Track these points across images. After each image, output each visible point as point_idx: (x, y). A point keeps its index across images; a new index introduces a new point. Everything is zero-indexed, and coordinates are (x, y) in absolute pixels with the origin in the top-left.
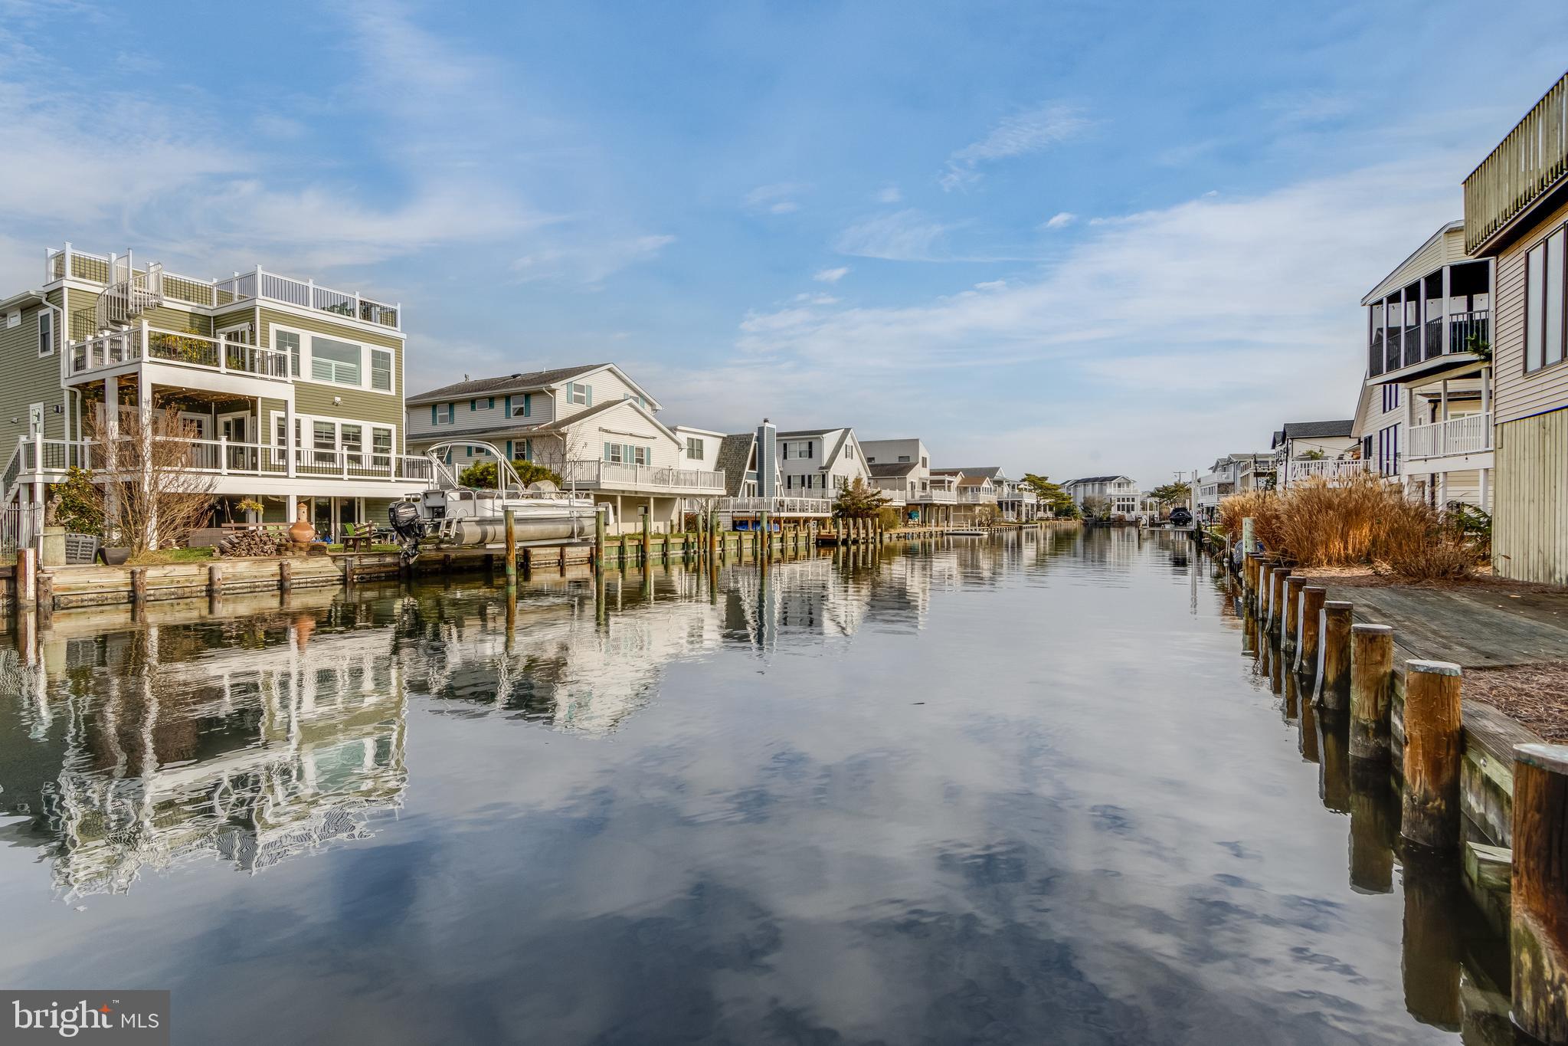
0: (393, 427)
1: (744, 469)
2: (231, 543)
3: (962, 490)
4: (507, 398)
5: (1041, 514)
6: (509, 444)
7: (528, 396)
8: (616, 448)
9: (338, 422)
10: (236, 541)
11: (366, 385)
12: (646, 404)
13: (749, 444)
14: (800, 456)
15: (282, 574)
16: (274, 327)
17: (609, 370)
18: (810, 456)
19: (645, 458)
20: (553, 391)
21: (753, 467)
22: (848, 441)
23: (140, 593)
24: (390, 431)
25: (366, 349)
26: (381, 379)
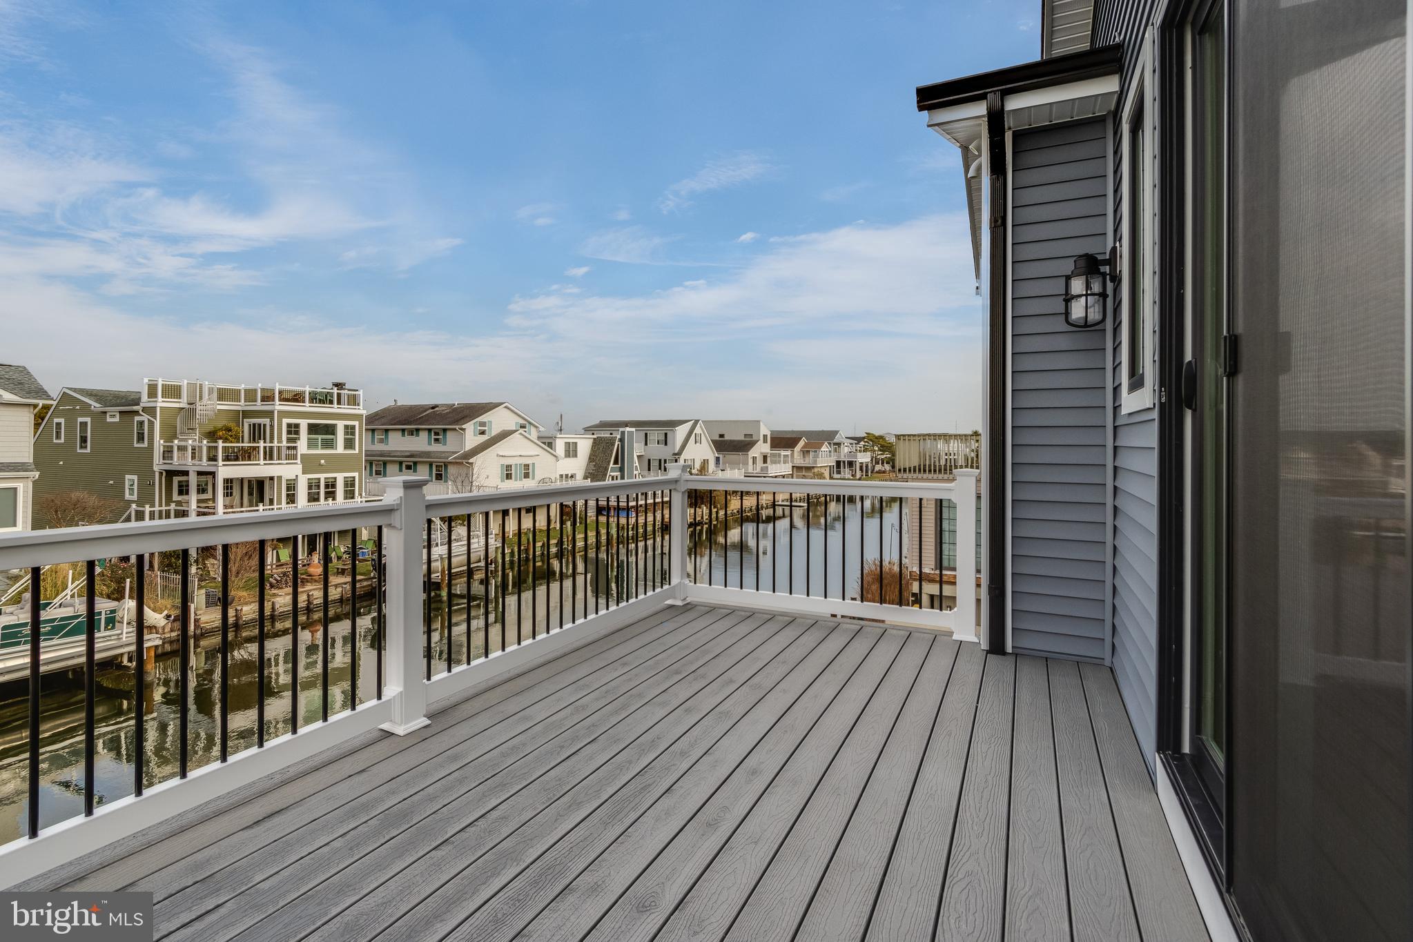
0: (356, 475)
1: (609, 465)
2: (276, 580)
3: (805, 453)
4: (430, 430)
5: (878, 467)
6: (431, 465)
7: (445, 430)
8: (509, 467)
9: (322, 476)
10: (279, 579)
11: (340, 449)
12: (532, 428)
13: (613, 444)
14: (658, 443)
15: (308, 600)
16: (285, 421)
17: (506, 407)
18: (666, 444)
19: (530, 471)
20: (464, 430)
21: (616, 462)
22: (698, 430)
23: (241, 622)
24: (354, 477)
25: (340, 425)
26: (349, 444)
